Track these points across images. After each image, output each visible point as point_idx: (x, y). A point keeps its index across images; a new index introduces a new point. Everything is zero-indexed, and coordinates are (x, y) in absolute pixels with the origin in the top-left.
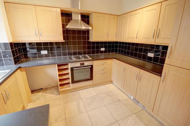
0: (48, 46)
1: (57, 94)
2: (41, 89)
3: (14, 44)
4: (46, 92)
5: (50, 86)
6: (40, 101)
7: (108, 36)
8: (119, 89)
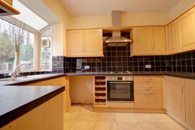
0: (91, 61)
1: (92, 110)
2: (80, 103)
3: (67, 58)
4: (83, 106)
5: (88, 102)
6: (75, 113)
7: (153, 49)
8: (179, 123)
